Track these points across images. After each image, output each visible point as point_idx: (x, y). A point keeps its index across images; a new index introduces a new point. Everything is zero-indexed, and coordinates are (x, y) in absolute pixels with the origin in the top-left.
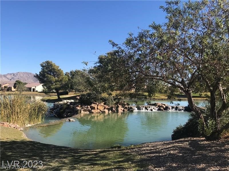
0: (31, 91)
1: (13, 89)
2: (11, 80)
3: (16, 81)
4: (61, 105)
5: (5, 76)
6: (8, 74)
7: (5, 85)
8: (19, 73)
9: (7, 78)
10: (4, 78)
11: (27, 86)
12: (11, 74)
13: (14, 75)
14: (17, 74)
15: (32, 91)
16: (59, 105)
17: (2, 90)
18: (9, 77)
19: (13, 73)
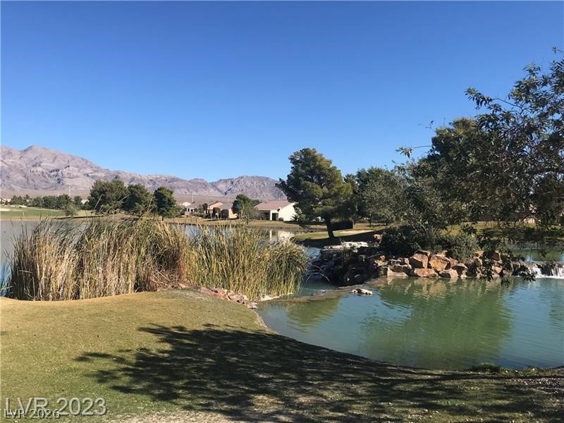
0: (268, 219)
1: (232, 215)
2: (226, 194)
3: (238, 197)
4: (339, 253)
5: (214, 185)
6: (221, 180)
7: (216, 206)
8: (242, 177)
9: (219, 190)
10: (212, 190)
11: (260, 207)
12: (226, 181)
13: (232, 183)
14: (238, 181)
15: (271, 219)
16: (334, 253)
17: (208, 216)
18: (222, 187)
19: (231, 179)
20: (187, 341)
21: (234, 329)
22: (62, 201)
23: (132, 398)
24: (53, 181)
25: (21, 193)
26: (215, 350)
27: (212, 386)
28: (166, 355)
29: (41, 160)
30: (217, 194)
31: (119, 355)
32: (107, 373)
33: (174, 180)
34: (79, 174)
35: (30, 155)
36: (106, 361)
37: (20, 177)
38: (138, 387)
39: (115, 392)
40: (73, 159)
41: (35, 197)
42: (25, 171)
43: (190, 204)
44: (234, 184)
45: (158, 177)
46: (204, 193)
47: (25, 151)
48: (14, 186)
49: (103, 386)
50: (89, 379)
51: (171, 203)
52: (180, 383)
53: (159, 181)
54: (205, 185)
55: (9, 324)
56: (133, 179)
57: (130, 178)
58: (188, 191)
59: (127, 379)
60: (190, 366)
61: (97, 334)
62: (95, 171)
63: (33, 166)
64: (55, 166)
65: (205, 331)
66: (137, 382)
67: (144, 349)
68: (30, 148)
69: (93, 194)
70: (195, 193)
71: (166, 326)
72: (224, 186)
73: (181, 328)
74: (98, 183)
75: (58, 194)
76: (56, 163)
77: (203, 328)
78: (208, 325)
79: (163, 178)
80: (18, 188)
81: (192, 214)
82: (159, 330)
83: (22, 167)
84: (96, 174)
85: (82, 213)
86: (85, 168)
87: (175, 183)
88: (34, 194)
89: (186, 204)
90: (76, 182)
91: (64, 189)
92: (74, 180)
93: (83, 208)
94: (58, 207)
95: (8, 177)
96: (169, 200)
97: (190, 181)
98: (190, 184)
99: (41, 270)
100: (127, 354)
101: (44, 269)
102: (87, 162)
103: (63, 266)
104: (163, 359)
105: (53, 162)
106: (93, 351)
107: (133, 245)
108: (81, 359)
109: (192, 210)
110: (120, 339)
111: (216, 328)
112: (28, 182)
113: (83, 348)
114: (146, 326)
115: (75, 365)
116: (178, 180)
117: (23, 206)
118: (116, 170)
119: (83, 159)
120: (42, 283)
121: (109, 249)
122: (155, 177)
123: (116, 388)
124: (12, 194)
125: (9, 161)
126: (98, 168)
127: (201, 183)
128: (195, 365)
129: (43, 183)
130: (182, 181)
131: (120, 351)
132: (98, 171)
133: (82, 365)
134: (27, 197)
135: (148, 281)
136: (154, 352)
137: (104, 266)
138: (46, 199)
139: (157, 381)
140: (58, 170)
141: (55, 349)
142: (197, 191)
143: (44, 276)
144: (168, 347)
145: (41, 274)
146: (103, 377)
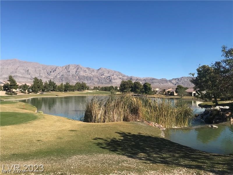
1: (175, 94)
2: (175, 84)
3: (178, 86)
5: (170, 81)
6: (173, 79)
7: (169, 90)
8: (183, 77)
9: (172, 83)
10: (169, 83)
12: (175, 79)
13: (178, 80)
14: (181, 79)
15: (193, 96)
16: (210, 111)
17: (166, 94)
18: (174, 82)
19: (178, 78)
20: (129, 137)
21: (148, 135)
22: (111, 88)
23: (104, 150)
24: (108, 81)
25: (97, 85)
26: (137, 140)
27: (129, 150)
28: (120, 140)
29: (104, 73)
30: (172, 85)
31: (106, 139)
32: (100, 143)
33: (153, 79)
34: (117, 78)
35: (100, 71)
36: (102, 140)
37: (97, 80)
38: (107, 148)
39: (100, 148)
40: (115, 72)
41: (102, 87)
42: (99, 77)
43: (159, 89)
44: (179, 80)
45: (147, 78)
46: (166, 84)
47: (98, 70)
48: (95, 83)
49: (98, 146)
50: (95, 144)
51: (150, 89)
52: (120, 148)
53: (147, 80)
54: (166, 81)
55: (78, 128)
56: (137, 80)
57: (136, 79)
58: (159, 84)
59: (105, 145)
60: (126, 144)
61: (102, 133)
62: (123, 77)
63: (101, 75)
64: (109, 75)
65: (137, 135)
66: (107, 146)
67: (115, 138)
68: (100, 68)
69: (121, 86)
70: (162, 85)
71: (125, 132)
72: (175, 81)
73: (130, 133)
74: (123, 82)
75: (109, 85)
76: (109, 74)
77: (137, 134)
78: (140, 133)
79: (149, 79)
80: (96, 84)
81: (159, 93)
82: (122, 133)
83: (97, 76)
84: (123, 78)
85: (118, 93)
86: (120, 76)
87: (154, 80)
88: (101, 86)
89: (157, 89)
90: (116, 81)
91: (112, 84)
92: (115, 80)
93: (118, 91)
94: (109, 91)
95: (93, 80)
96: (149, 88)
97: (160, 80)
98: (160, 81)
99: (93, 113)
100: (108, 139)
101: (94, 113)
102: (120, 73)
103: (100, 112)
104: (119, 142)
105: (108, 73)
106: (99, 137)
107: (122, 105)
108: (95, 139)
109: (159, 92)
110: (108, 135)
111: (142, 134)
112: (99, 81)
113: (96, 136)
114: (118, 132)
115: (92, 141)
116: (155, 79)
117: (98, 90)
118: (131, 76)
119: (118, 72)
120: (94, 117)
121: (114, 106)
122: (146, 78)
123: (101, 147)
124: (94, 86)
125: (93, 74)
126: (124, 75)
127: (165, 80)
128: (128, 144)
129: (105, 82)
130: (157, 79)
131: (107, 138)
132: (124, 77)
133: (94, 141)
134: (99, 87)
135: (128, 118)
136: (117, 139)
137: (113, 112)
138: (105, 88)
139: (114, 147)
140: (110, 77)
141: (88, 136)
142: (163, 84)
143: (94, 115)
144: (122, 138)
145: (93, 114)
146: (99, 144)
